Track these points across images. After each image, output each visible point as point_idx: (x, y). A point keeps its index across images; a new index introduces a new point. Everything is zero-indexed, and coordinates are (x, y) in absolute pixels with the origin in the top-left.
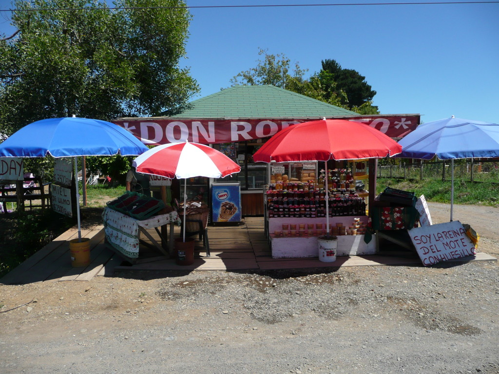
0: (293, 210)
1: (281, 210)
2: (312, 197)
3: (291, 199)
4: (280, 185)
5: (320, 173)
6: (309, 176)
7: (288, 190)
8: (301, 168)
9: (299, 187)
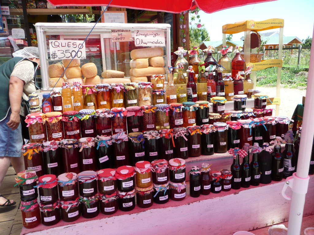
0: (112, 188)
1: (67, 194)
2: (167, 125)
3: (105, 140)
4: (73, 93)
5: (175, 58)
6: (150, 65)
7: (97, 106)
8: (131, 46)
9: (126, 94)
